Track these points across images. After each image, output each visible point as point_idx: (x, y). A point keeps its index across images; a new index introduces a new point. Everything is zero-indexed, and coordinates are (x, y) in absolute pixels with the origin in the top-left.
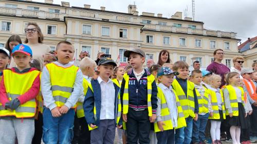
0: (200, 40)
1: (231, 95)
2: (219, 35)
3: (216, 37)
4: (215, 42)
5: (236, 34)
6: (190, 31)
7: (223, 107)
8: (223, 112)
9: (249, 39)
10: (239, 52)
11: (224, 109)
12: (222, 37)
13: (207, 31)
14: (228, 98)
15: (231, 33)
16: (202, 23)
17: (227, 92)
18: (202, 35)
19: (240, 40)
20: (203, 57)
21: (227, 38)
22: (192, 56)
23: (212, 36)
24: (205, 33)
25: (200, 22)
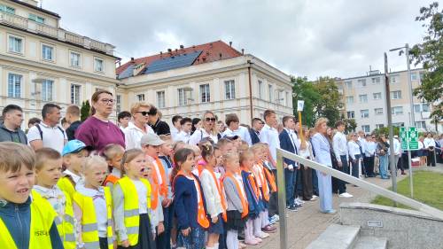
0: (52, 48)
1: (129, 200)
2: (87, 44)
3: (82, 47)
4: (78, 55)
5: (114, 47)
6: (32, 27)
7: (110, 228)
8: (110, 241)
9: (132, 59)
10: (117, 79)
11: (110, 234)
12: (91, 50)
13: (67, 33)
14: (122, 206)
15: (106, 45)
16: (56, 17)
17: (120, 196)
18: (56, 39)
19: (120, 59)
20: (56, 80)
21: (100, 52)
22: (34, 76)
23: (75, 45)
24: (61, 36)
25: (53, 14)
